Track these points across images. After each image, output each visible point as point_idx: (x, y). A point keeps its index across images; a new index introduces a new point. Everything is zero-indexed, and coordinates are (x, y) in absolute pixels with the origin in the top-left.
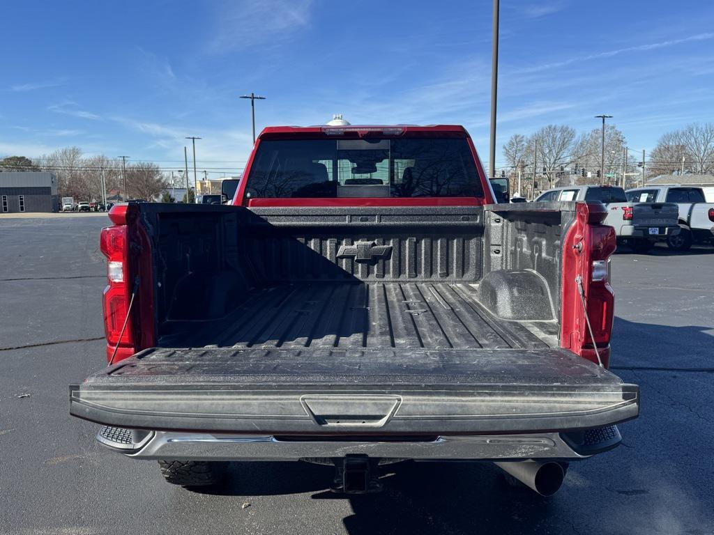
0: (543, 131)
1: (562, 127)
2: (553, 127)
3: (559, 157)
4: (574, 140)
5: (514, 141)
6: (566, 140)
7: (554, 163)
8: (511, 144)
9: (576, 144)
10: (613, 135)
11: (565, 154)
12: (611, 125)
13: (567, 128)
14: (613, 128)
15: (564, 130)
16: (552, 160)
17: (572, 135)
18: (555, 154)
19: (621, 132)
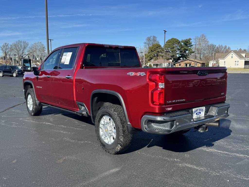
0: (16, 42)
1: (24, 41)
2: (20, 41)
3: (23, 52)
4: (29, 46)
5: (5, 45)
6: (26, 46)
7: (22, 54)
8: (4, 46)
9: (29, 48)
10: (41, 45)
11: (26, 51)
12: (40, 42)
13: (26, 42)
14: (41, 43)
15: (24, 42)
16: (21, 53)
17: (28, 45)
18: (22, 51)
19: (43, 45)
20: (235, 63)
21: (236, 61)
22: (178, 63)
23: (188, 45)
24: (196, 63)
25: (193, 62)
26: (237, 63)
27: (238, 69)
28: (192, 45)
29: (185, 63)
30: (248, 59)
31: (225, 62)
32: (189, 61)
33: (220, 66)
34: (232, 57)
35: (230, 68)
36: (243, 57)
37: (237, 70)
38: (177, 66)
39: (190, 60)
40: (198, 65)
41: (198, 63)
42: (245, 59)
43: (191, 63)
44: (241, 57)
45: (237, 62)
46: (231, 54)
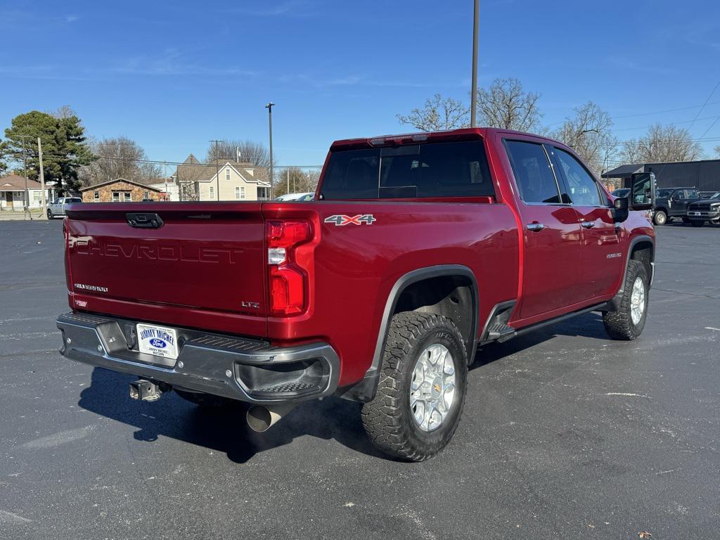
20: (235, 192)
21: (237, 188)
22: (92, 189)
23: (71, 138)
24: (147, 190)
25: (136, 188)
26: (240, 191)
28: (81, 137)
29: (112, 191)
30: (265, 183)
31: (211, 189)
32: (126, 184)
33: (200, 200)
34: (228, 177)
36: (251, 178)
38: (89, 198)
39: (128, 183)
40: (153, 195)
41: (152, 192)
42: (258, 184)
43: (131, 191)
44: (248, 178)
45: (240, 189)
46: (226, 169)
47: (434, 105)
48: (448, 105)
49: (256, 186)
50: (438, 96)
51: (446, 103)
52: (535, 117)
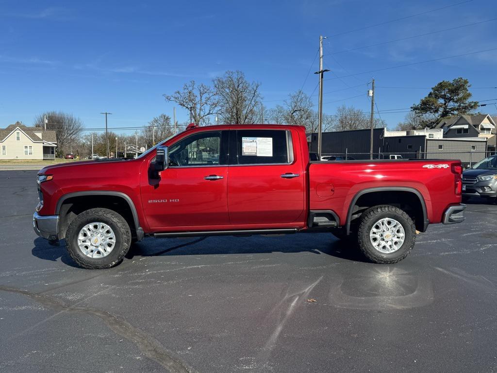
20: (24, 150)
21: (26, 147)
26: (28, 149)
27: (31, 162)
30: (49, 143)
31: (4, 148)
34: (18, 138)
35: (15, 161)
36: (38, 139)
37: (31, 164)
42: (43, 143)
44: (36, 139)
45: (28, 147)
46: (16, 131)
47: (190, 89)
48: (202, 89)
49: (42, 145)
50: (193, 83)
51: (200, 88)
52: (258, 99)
